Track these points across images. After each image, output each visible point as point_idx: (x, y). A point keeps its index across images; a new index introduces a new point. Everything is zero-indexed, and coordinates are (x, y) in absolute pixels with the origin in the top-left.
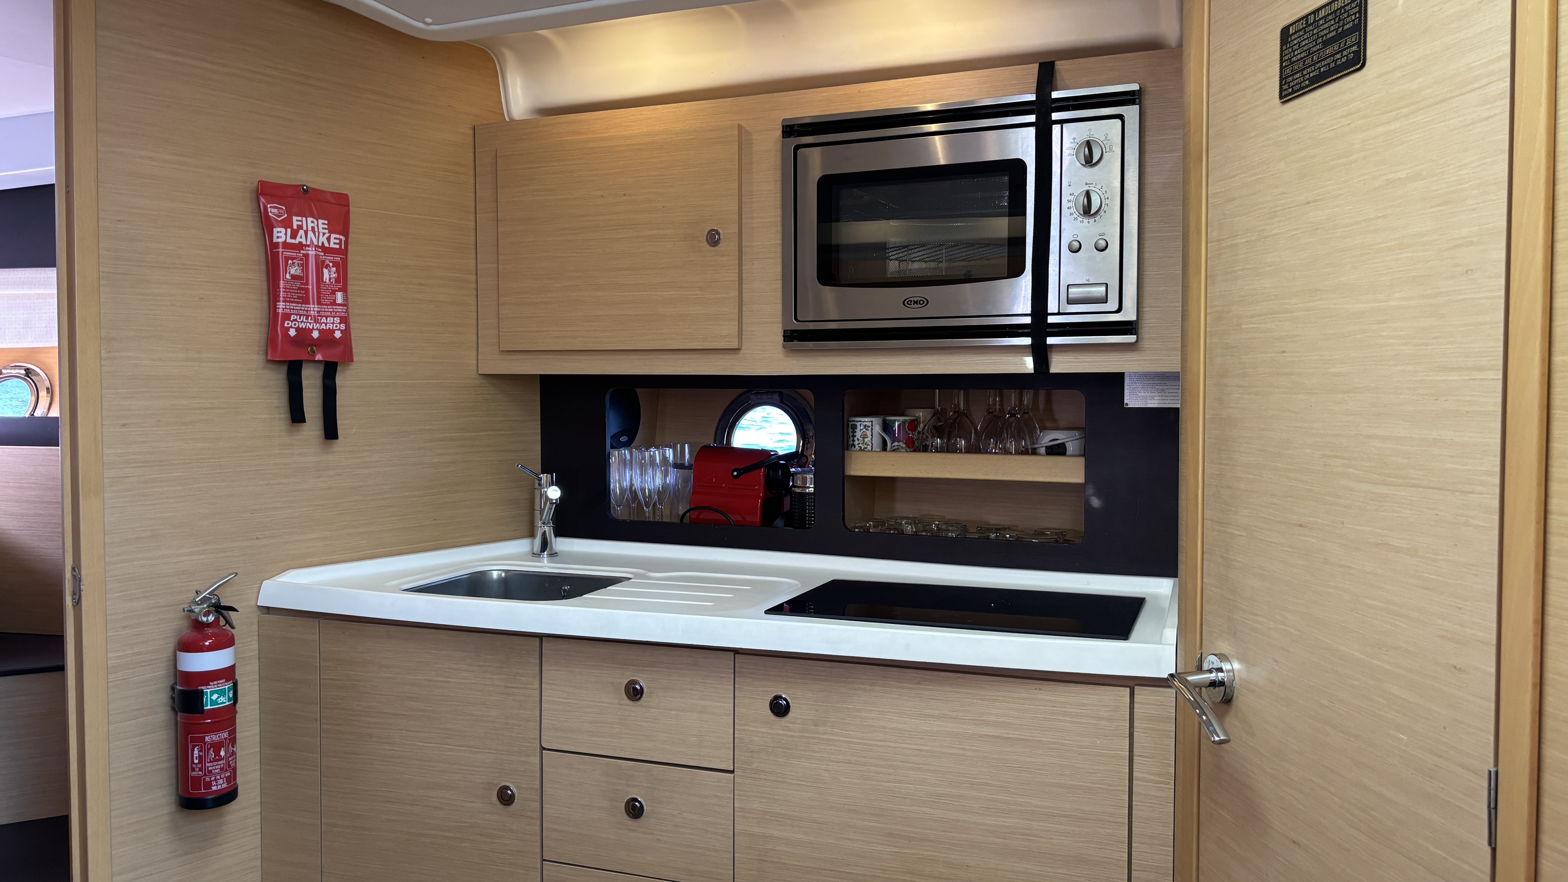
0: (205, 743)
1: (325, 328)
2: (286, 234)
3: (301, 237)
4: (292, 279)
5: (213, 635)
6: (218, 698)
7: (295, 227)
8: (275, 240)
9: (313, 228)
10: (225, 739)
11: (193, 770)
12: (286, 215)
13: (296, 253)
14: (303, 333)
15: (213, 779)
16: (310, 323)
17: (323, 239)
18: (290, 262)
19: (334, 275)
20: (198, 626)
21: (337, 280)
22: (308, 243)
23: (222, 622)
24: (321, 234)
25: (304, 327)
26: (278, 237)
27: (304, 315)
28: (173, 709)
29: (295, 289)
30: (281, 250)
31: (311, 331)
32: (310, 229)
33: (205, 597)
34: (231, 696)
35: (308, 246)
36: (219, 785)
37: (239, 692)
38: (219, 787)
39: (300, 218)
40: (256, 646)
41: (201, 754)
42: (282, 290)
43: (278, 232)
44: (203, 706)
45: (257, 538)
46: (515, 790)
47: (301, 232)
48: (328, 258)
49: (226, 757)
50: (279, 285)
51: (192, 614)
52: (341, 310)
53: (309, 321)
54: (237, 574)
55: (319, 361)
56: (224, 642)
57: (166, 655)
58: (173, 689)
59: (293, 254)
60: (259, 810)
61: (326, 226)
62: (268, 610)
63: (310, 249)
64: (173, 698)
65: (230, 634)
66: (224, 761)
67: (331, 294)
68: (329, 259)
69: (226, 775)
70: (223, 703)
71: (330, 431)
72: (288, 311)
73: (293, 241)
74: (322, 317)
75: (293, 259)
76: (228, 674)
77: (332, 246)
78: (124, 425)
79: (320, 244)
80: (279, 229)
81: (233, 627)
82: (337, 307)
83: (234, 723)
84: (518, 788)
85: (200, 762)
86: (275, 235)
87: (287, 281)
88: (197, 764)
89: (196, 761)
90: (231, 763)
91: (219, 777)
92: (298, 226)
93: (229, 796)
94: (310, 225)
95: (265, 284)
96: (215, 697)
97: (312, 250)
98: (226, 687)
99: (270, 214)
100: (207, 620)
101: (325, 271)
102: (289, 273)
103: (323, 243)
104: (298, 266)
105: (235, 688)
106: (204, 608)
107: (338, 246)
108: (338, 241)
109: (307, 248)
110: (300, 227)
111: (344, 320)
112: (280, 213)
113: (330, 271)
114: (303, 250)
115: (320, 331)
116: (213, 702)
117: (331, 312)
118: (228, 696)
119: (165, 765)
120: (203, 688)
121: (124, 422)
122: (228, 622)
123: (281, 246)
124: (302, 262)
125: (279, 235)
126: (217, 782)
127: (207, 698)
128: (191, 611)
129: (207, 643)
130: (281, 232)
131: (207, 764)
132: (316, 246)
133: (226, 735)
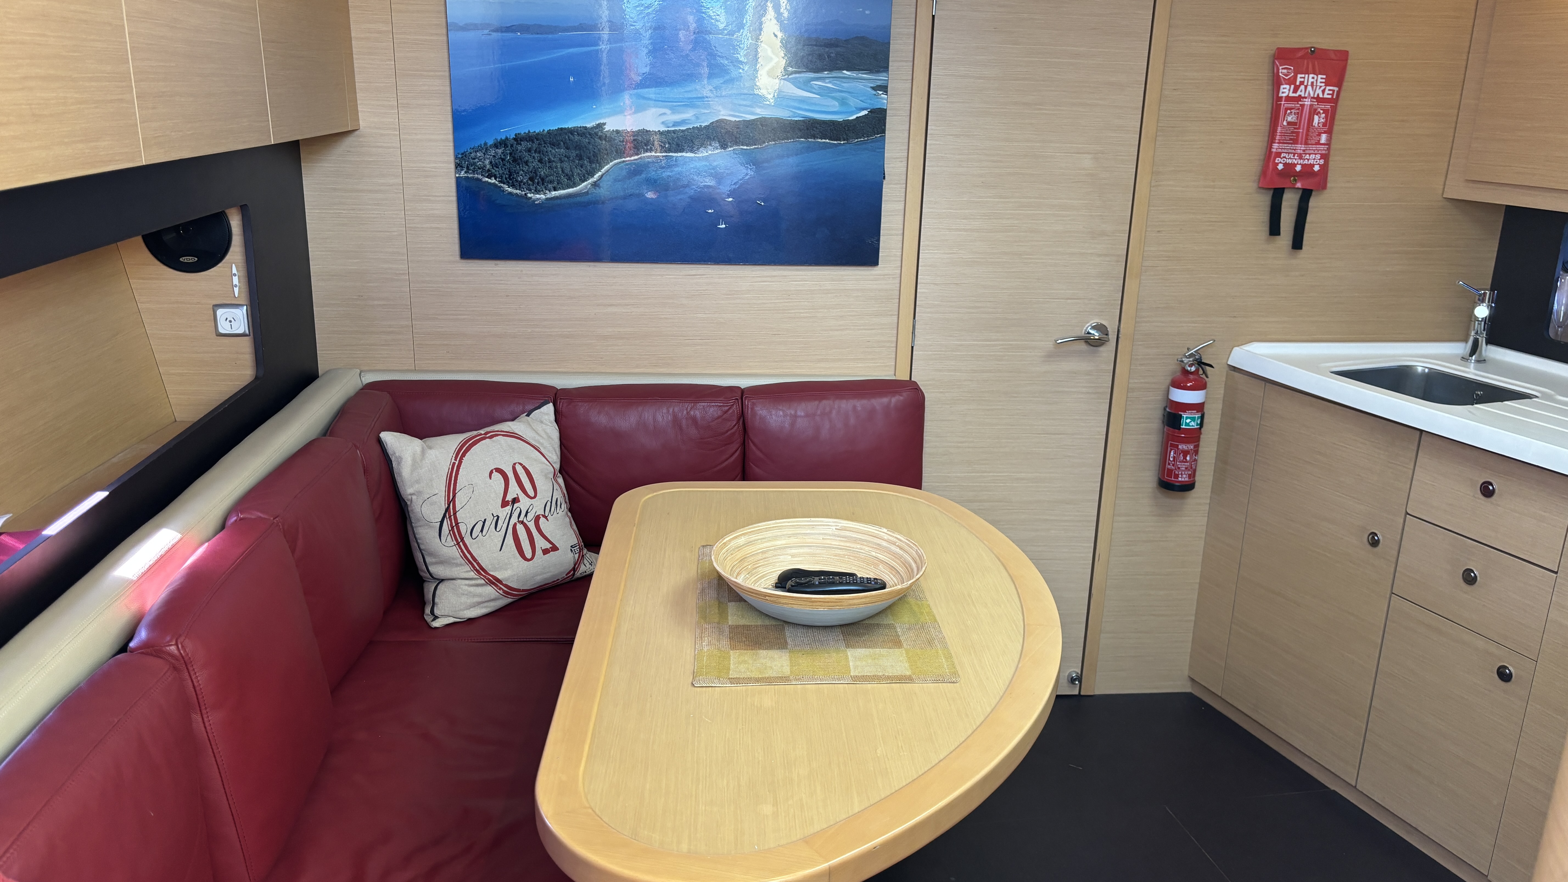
0: (1178, 449)
1: (1307, 163)
2: (1289, 90)
3: (1301, 91)
4: (1287, 125)
5: (1194, 380)
6: (1190, 422)
7: (1298, 83)
8: (1281, 95)
9: (1312, 83)
10: (1191, 450)
11: (1169, 464)
12: (1293, 74)
13: (1295, 104)
14: (1289, 167)
15: (1180, 473)
16: (1296, 159)
17: (1319, 91)
18: (1289, 111)
19: (1322, 120)
20: (1185, 372)
21: (1324, 125)
22: (1306, 95)
23: (1201, 372)
24: (1318, 87)
25: (1290, 162)
26: (1283, 93)
27: (1291, 153)
28: (1163, 422)
29: (1289, 133)
30: (1283, 103)
31: (1295, 165)
32: (1310, 84)
33: (1192, 353)
34: (1199, 422)
35: (1305, 98)
36: (1183, 478)
37: (1205, 421)
38: (1183, 479)
39: (1303, 76)
40: (1222, 392)
41: (1175, 455)
42: (1278, 134)
43: (1284, 89)
44: (1180, 425)
45: (1235, 317)
46: (1380, 538)
47: (1302, 87)
48: (1321, 106)
49: (1190, 462)
50: (1277, 130)
51: (1182, 363)
52: (1322, 149)
53: (1296, 157)
54: (1214, 341)
55: (1298, 188)
56: (1200, 386)
57: (1164, 387)
58: (1165, 409)
59: (1292, 105)
60: (1208, 501)
61: (1324, 81)
62: (1234, 369)
63: (1307, 100)
64: (1164, 415)
65: (1204, 381)
66: (1188, 464)
67: (1318, 135)
68: (1320, 108)
69: (1189, 473)
70: (1193, 426)
71: (1297, 243)
72: (1280, 150)
73: (1294, 95)
74: (1306, 154)
75: (1291, 109)
76: (1199, 407)
77: (1326, 96)
78: (1159, 231)
79: (1316, 96)
80: (1285, 86)
81: (1207, 377)
82: (1320, 146)
83: (1199, 441)
84: (1383, 536)
85: (1174, 461)
86: (1282, 90)
87: (1283, 127)
88: (1171, 461)
89: (1171, 459)
90: (1193, 466)
91: (1183, 473)
92: (1300, 82)
93: (1189, 487)
94: (1311, 80)
95: (1268, 128)
96: (1188, 421)
97: (1308, 101)
98: (1196, 416)
99: (1280, 74)
100: (1191, 370)
101: (1316, 117)
102: (1286, 120)
103: (1318, 95)
104: (1295, 114)
105: (1202, 418)
106: (1190, 361)
107: (1330, 96)
108: (1331, 92)
109: (1304, 100)
110: (1302, 83)
111: (1325, 157)
112: (1288, 72)
113: (1319, 117)
114: (1301, 101)
115: (1303, 166)
116: (1187, 424)
117: (1314, 150)
118: (1197, 423)
119: (1154, 457)
120: (1182, 413)
121: (1159, 230)
122: (1204, 372)
123: (1283, 100)
124: (1298, 111)
125: (1284, 90)
126: (1182, 476)
127: (1183, 421)
128: (1182, 361)
129: (1189, 385)
130: (1286, 88)
131: (1178, 463)
132: (1312, 98)
133: (1192, 447)
